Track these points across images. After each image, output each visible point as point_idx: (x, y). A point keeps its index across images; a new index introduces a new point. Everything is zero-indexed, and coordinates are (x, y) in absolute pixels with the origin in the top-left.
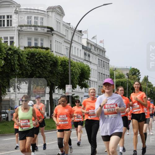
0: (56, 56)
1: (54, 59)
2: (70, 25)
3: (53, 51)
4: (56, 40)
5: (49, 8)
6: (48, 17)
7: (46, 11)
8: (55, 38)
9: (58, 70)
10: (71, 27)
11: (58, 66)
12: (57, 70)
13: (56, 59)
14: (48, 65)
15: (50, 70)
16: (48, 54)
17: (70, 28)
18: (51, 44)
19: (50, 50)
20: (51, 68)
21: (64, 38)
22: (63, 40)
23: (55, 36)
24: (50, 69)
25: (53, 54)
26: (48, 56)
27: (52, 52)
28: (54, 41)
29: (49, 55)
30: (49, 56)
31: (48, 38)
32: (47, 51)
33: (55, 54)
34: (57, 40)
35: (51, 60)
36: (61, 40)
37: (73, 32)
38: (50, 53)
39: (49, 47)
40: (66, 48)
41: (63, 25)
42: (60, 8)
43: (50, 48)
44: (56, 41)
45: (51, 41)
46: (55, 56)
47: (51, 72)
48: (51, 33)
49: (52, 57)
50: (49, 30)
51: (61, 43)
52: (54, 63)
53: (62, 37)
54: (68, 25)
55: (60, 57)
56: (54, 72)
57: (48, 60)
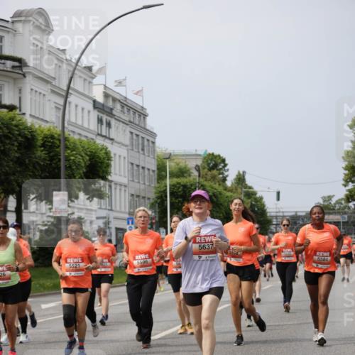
0: (32, 124)
1: (26, 133)
3: (24, 114)
4: (33, 87)
5: (18, 14)
6: (14, 35)
7: (10, 20)
8: (29, 83)
9: (36, 158)
11: (35, 148)
12: (33, 156)
13: (32, 132)
14: (13, 145)
15: (18, 158)
16: (12, 119)
17: (66, 60)
18: (20, 98)
19: (18, 111)
20: (21, 153)
21: (51, 83)
22: (50, 88)
23: (29, 79)
24: (17, 155)
25: (24, 120)
26: (12, 125)
27: (23, 116)
28: (29, 90)
29: (14, 123)
30: (16, 126)
31: (15, 84)
32: (11, 114)
33: (29, 121)
34: (35, 88)
35: (19, 135)
37: (72, 69)
38: (18, 118)
39: (17, 104)
40: (56, 108)
42: (41, 13)
43: (18, 106)
44: (32, 90)
45: (20, 90)
46: (29, 125)
47: (20, 162)
48: (20, 72)
49: (21, 127)
50: (17, 64)
51: (44, 95)
52: (28, 140)
53: (47, 82)
54: (60, 54)
55: (40, 126)
56: (27, 161)
57: (13, 134)
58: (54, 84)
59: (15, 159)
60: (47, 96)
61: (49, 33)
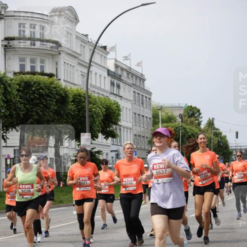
0: (66, 87)
1: (62, 92)
2: (87, 37)
3: (60, 79)
4: (65, 61)
5: (54, 11)
6: (52, 24)
7: (48, 14)
8: (63, 58)
9: (68, 110)
10: (90, 41)
11: (68, 102)
12: (67, 109)
13: (65, 92)
14: (52, 101)
15: (56, 110)
16: (52, 83)
17: (88, 42)
18: (57, 69)
19: (55, 77)
20: (58, 107)
21: (78, 58)
22: (77, 61)
23: (63, 55)
24: (56, 108)
25: (60, 84)
26: (52, 87)
27: (58, 81)
28: (62, 63)
29: (53, 86)
30: (54, 88)
31: (53, 59)
32: (51, 79)
33: (63, 84)
34: (67, 62)
35: (57, 94)
36: (74, 62)
37: (92, 48)
38: (56, 82)
39: (54, 73)
40: (82, 75)
41: (77, 37)
42: (71, 9)
43: (55, 74)
44: (65, 63)
45: (57, 63)
46: (63, 87)
47: (57, 113)
48: (56, 50)
49: (58, 89)
50: (54, 45)
51: (73, 66)
52: (62, 98)
53: (75, 57)
54: (84, 38)
55: (71, 88)
56: (62, 112)
57: (52, 94)
58: (80, 58)
59: (54, 111)
60: (75, 67)
61: (76, 24)
